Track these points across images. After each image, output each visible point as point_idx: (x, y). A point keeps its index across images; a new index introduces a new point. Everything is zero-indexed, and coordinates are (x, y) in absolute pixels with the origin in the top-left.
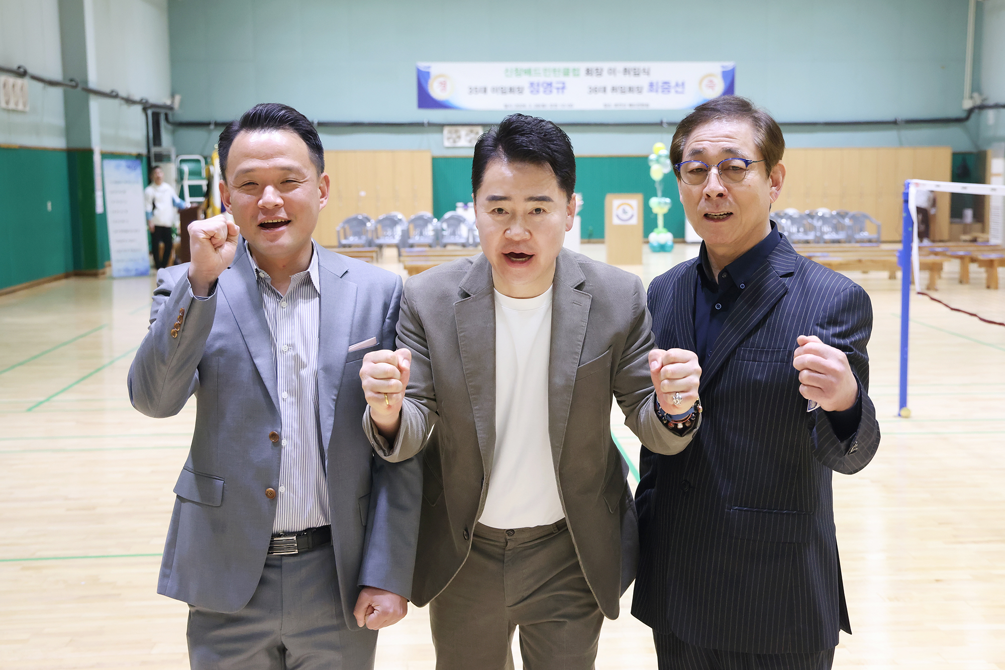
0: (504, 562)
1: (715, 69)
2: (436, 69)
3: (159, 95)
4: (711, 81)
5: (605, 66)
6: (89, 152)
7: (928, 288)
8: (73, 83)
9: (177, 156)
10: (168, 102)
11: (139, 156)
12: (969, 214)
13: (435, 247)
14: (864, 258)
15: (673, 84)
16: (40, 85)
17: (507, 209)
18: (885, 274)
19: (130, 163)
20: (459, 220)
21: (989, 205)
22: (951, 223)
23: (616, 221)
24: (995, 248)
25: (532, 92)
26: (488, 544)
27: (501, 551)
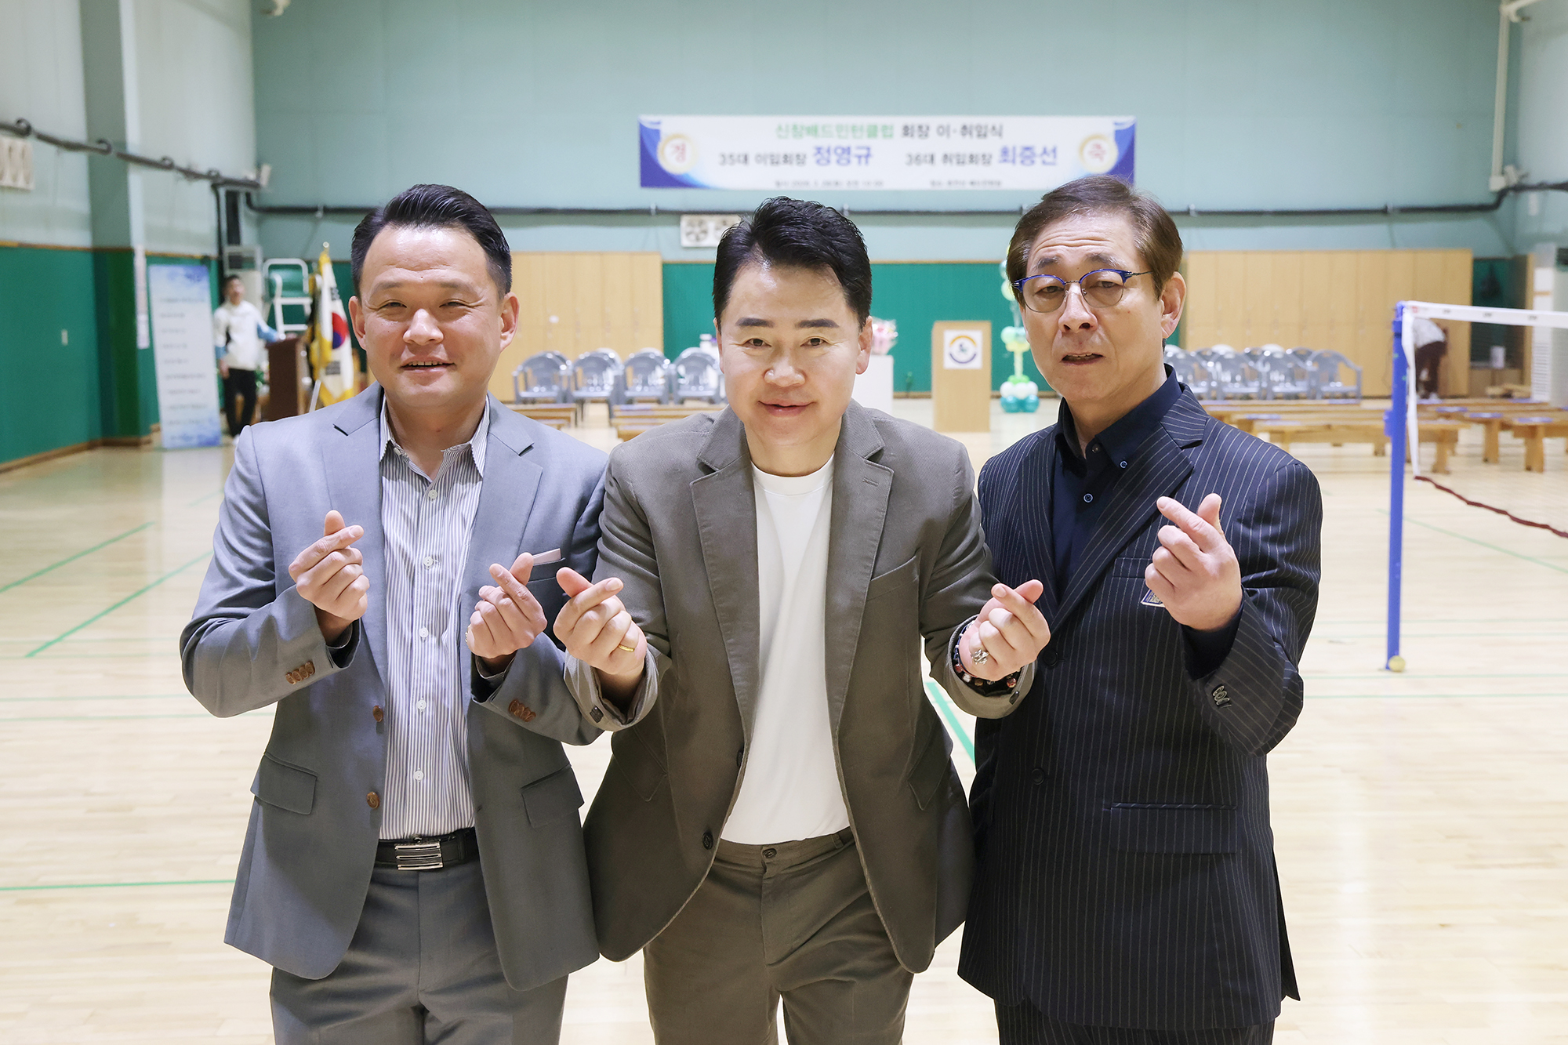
0: (760, 897)
1: (1105, 127)
2: (669, 125)
3: (237, 165)
4: (1098, 147)
5: (933, 122)
6: (128, 254)
7: (1435, 471)
8: (104, 147)
9: (265, 260)
10: (252, 176)
11: (205, 260)
12: (1499, 353)
13: (667, 403)
14: (1334, 423)
15: (1038, 150)
16: (51, 149)
17: (767, 339)
18: (1368, 448)
19: (190, 271)
20: (704, 362)
21: (1531, 341)
22: (1472, 368)
23: (949, 364)
24: (1540, 407)
25: (818, 162)
26: (736, 870)
27: (756, 881)
